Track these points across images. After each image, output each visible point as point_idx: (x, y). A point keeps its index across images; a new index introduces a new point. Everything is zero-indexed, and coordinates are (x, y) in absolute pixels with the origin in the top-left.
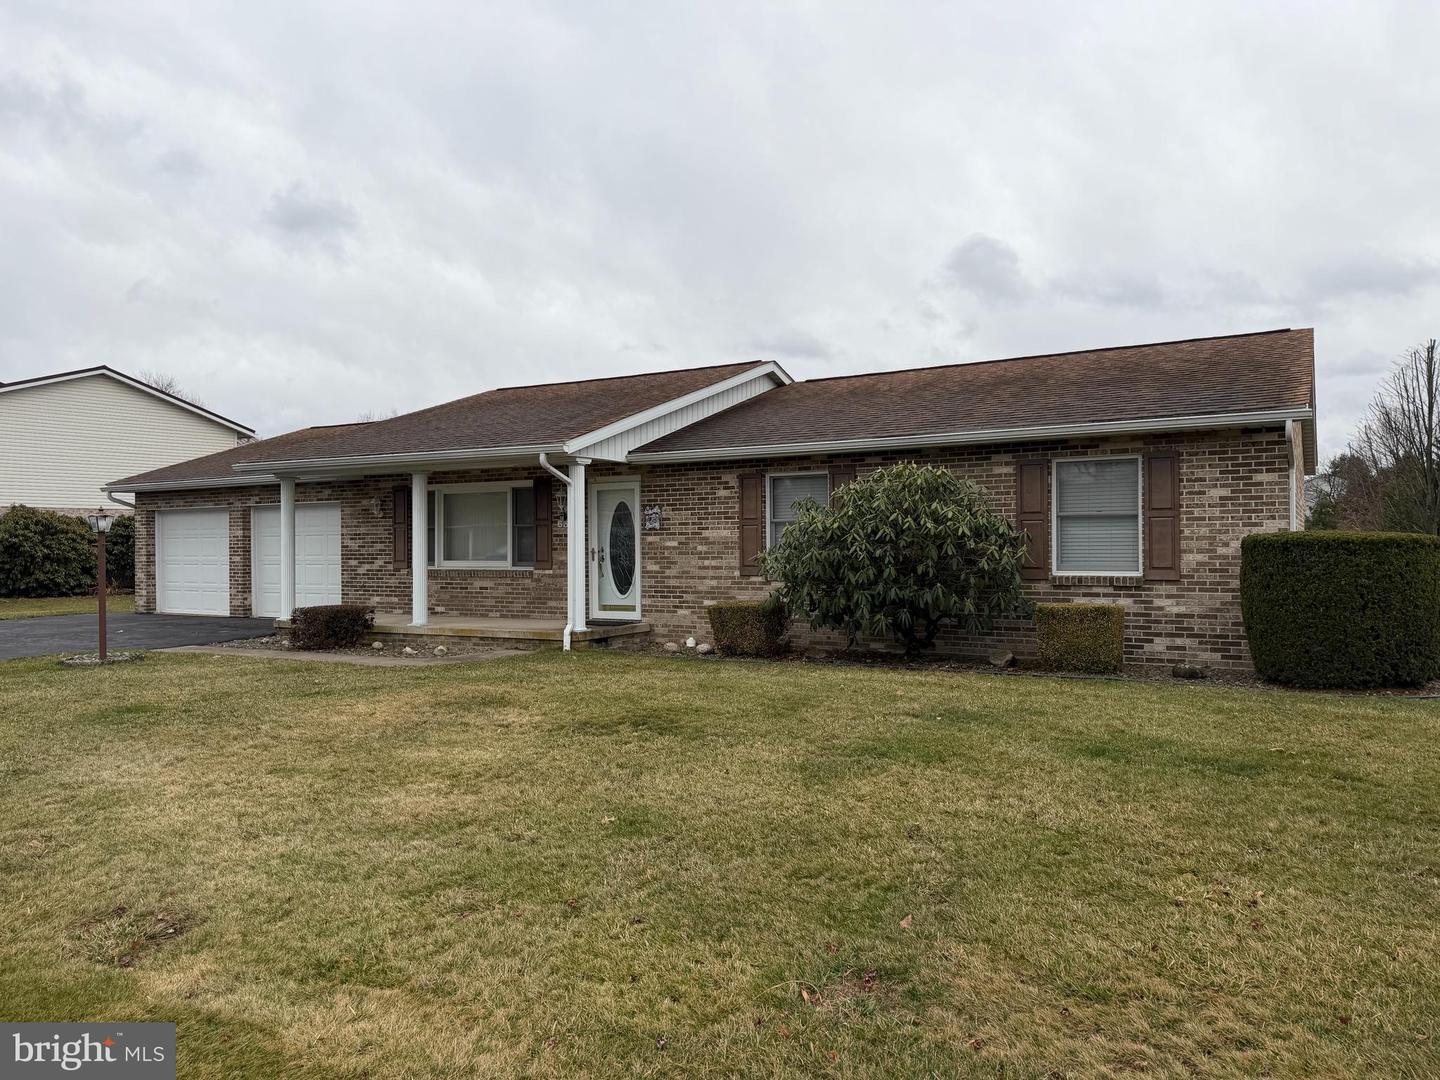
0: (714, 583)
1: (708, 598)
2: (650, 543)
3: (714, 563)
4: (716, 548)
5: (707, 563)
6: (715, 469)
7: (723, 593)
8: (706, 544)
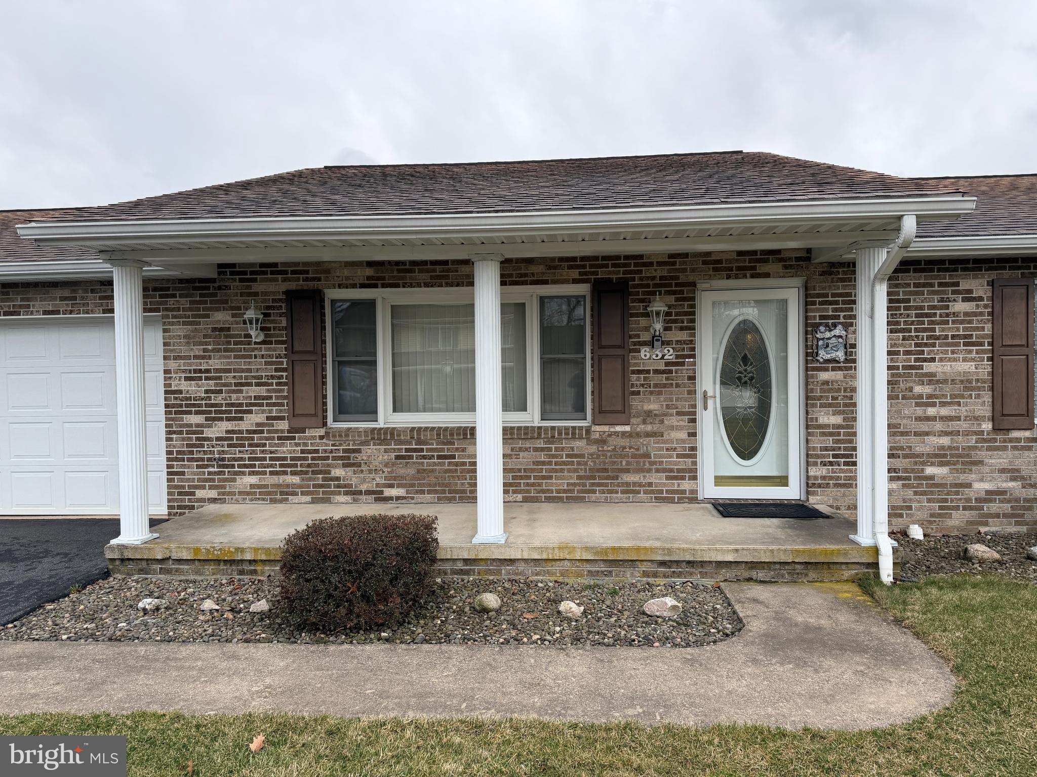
0: (945, 441)
1: (932, 464)
2: (826, 383)
3: (945, 411)
4: (948, 389)
5: (931, 411)
6: (947, 270)
7: (960, 456)
8: (930, 383)
